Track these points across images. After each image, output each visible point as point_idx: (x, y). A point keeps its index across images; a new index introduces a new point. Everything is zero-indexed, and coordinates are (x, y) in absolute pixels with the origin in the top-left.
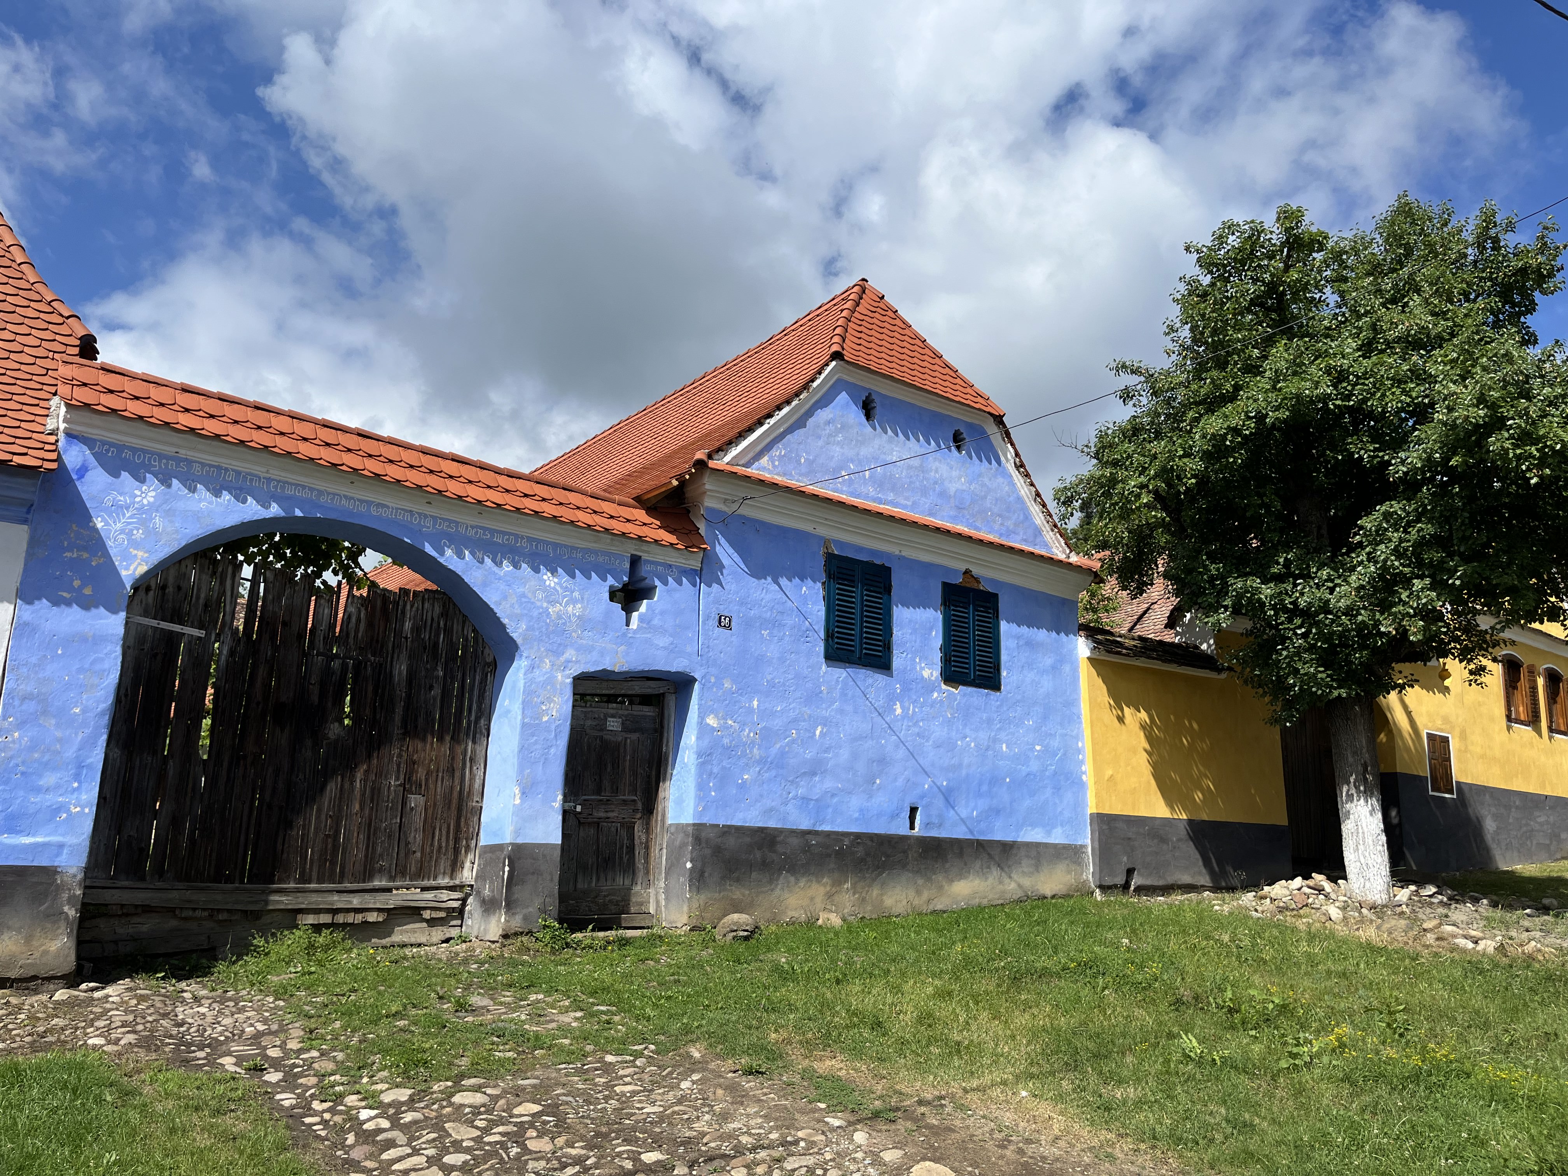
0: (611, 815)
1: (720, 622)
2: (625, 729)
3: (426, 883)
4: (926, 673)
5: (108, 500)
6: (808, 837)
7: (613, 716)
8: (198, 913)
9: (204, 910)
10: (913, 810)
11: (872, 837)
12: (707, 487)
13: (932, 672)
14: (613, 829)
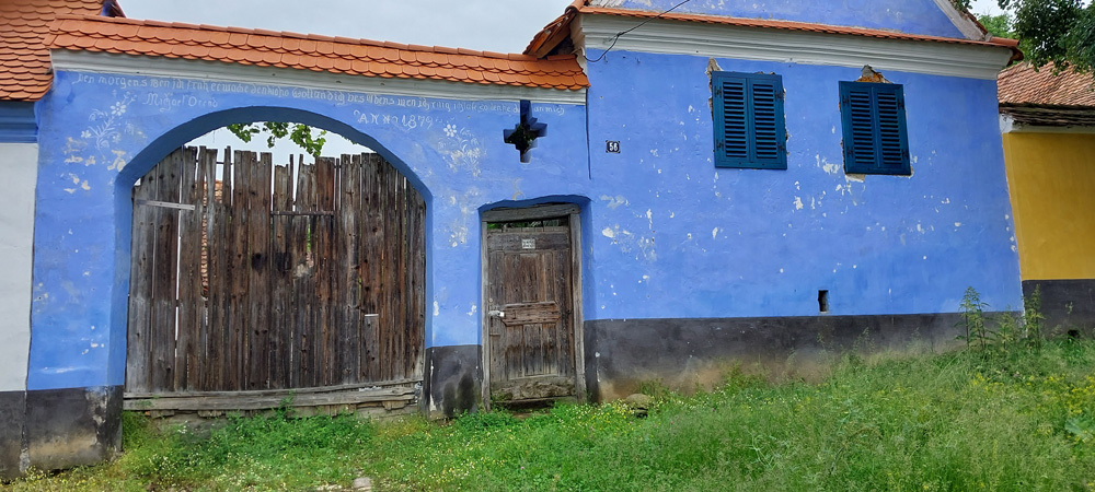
0: (532, 317)
1: (608, 147)
2: (539, 247)
3: (385, 382)
4: (827, 168)
5: (92, 118)
6: (711, 324)
7: (527, 238)
8: (214, 414)
9: (218, 410)
10: (822, 294)
11: (779, 320)
12: (584, 30)
13: (833, 167)
14: (536, 329)
